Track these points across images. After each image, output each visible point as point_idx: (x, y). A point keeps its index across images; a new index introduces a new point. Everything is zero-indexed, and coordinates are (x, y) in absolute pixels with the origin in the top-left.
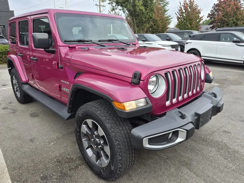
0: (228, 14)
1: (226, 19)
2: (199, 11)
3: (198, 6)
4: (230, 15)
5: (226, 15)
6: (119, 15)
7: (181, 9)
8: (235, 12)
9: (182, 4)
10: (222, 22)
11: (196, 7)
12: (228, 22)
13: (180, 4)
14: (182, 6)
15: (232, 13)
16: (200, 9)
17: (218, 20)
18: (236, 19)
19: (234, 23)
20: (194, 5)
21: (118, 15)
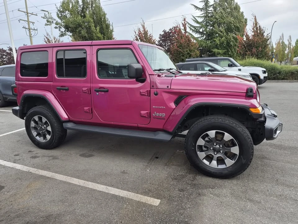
0: (183, 45)
1: (181, 50)
2: (154, 41)
3: (152, 36)
4: (185, 46)
5: (181, 46)
6: (60, 41)
7: (137, 38)
8: (188, 44)
9: (137, 34)
10: (178, 53)
11: (151, 38)
12: (183, 53)
13: (135, 33)
14: (137, 35)
15: (186, 44)
16: (155, 39)
17: (174, 51)
18: (190, 50)
19: (188, 54)
20: (148, 35)
21: (58, 41)
